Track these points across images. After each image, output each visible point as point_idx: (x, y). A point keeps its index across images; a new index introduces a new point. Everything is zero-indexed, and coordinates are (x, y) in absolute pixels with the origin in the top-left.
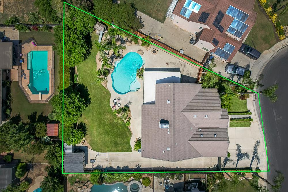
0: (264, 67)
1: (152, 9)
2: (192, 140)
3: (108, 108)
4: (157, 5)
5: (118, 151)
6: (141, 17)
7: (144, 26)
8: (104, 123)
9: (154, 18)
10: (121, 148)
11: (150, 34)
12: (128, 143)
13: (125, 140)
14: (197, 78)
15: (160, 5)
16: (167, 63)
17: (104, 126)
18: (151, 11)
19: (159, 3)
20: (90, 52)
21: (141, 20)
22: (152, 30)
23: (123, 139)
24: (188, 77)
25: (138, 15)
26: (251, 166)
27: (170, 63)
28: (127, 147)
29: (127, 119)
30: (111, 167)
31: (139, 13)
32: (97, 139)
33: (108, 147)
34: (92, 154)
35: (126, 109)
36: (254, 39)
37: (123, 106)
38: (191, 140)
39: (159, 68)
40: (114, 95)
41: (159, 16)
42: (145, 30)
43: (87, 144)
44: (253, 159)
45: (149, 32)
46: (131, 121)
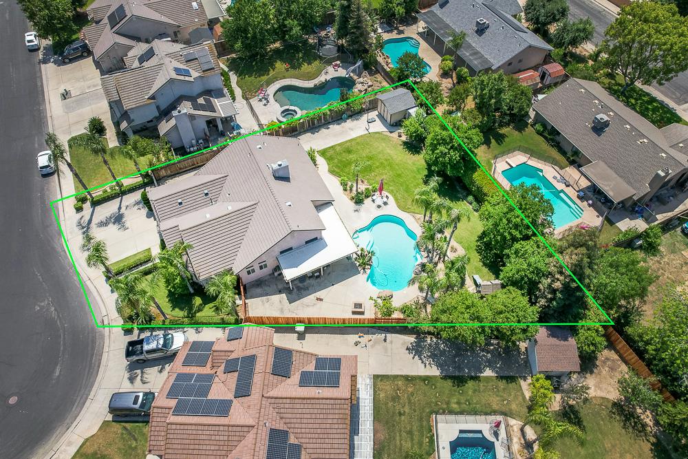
1: (412, 394)
2: (222, 179)
3: (391, 188)
4: (407, 409)
5: (339, 145)
6: (425, 366)
7: (408, 349)
8: (385, 167)
9: (396, 377)
10: (338, 150)
11: (385, 340)
13: (336, 161)
15: (400, 414)
16: (321, 300)
17: (382, 163)
18: (410, 390)
19: (403, 418)
21: (421, 359)
22: (386, 349)
23: (341, 161)
24: (267, 295)
25: (435, 368)
26: (93, 210)
27: (314, 304)
28: (328, 155)
30: (339, 124)
31: (435, 371)
32: (381, 145)
33: (358, 143)
34: (378, 127)
35: (358, 201)
37: (368, 201)
39: (333, 285)
40: (392, 209)
41: (386, 388)
42: (401, 342)
43: (395, 135)
45: (391, 342)
46: (342, 188)
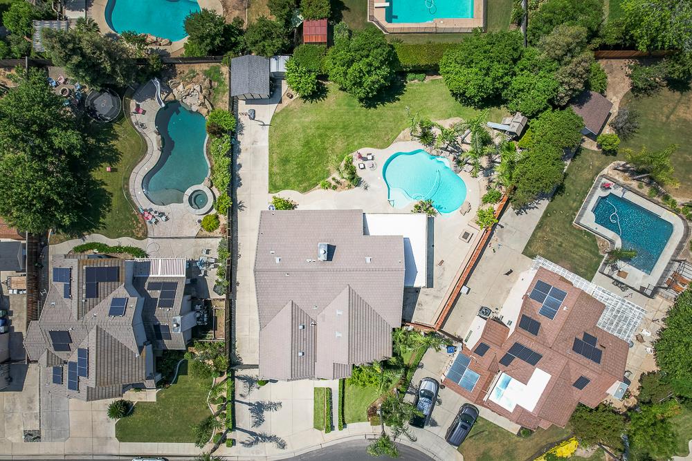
0: (430, 455)
1: (552, 230)
2: (294, 308)
3: (356, 143)
4: (560, 240)
5: (271, 165)
6: (537, 208)
7: (517, 214)
8: (326, 135)
9: (534, 235)
10: (278, 171)
11: (502, 227)
12: (287, 185)
13: (292, 180)
14: (413, 321)
15: (560, 246)
16: (442, 262)
17: (320, 136)
18: (548, 229)
19: (564, 245)
20: (467, 106)
21: (530, 208)
22: (509, 231)
23: (296, 175)
24: (415, 303)
25: (541, 202)
26: (239, 429)
27: (444, 269)
28: (279, 183)
29: (333, 183)
30: (239, 151)
31: (544, 204)
32: (295, 123)
33: (279, 146)
34: (266, 112)
35: (355, 180)
36: (487, 435)
37: (359, 173)
38: (294, 305)
39: (433, 246)
40: (382, 155)
41: (538, 245)
42: (510, 216)
43: (286, 101)
44: (252, 434)
45: (506, 224)
46: (330, 190)
